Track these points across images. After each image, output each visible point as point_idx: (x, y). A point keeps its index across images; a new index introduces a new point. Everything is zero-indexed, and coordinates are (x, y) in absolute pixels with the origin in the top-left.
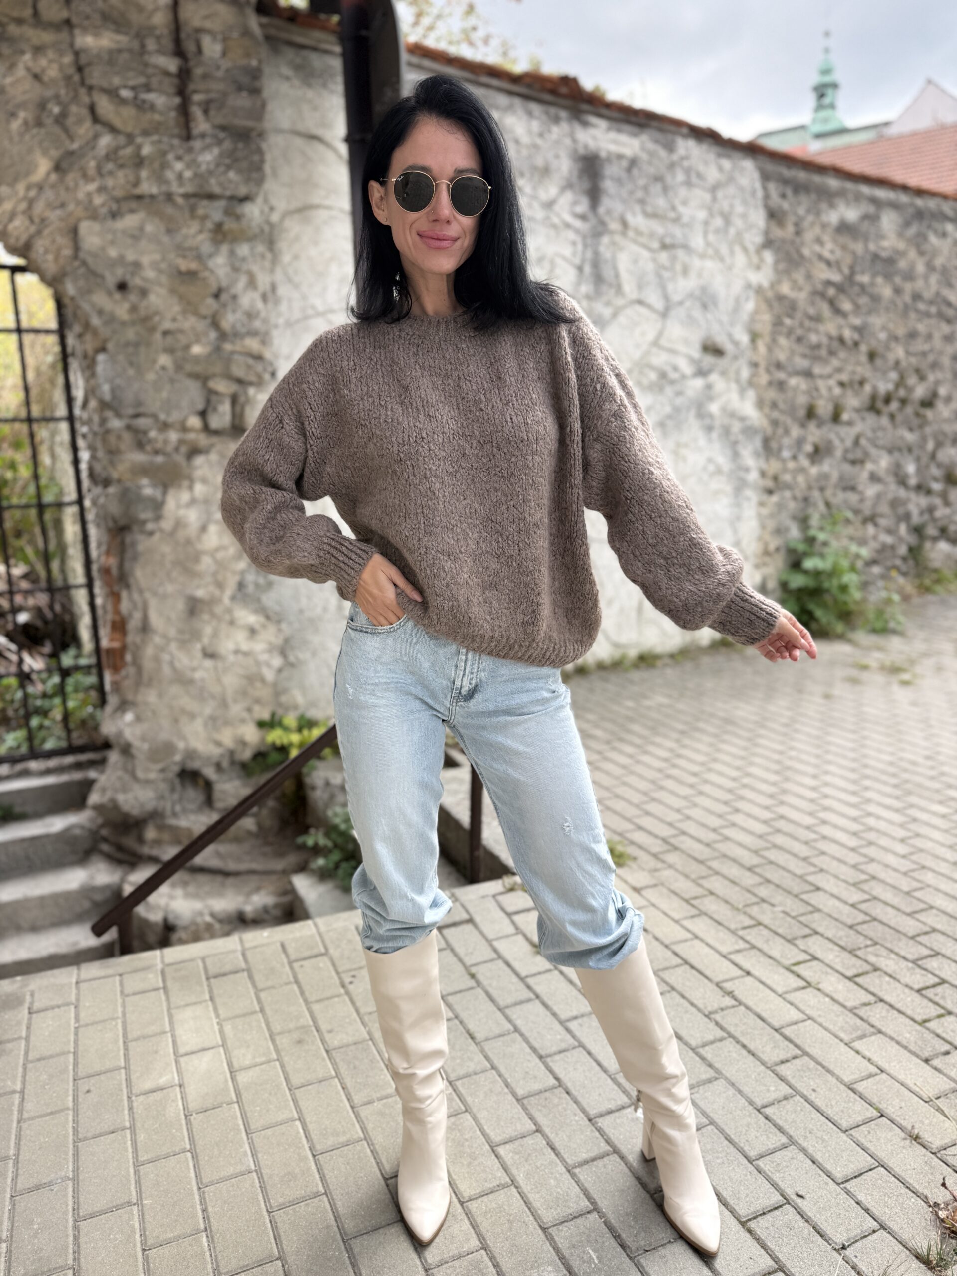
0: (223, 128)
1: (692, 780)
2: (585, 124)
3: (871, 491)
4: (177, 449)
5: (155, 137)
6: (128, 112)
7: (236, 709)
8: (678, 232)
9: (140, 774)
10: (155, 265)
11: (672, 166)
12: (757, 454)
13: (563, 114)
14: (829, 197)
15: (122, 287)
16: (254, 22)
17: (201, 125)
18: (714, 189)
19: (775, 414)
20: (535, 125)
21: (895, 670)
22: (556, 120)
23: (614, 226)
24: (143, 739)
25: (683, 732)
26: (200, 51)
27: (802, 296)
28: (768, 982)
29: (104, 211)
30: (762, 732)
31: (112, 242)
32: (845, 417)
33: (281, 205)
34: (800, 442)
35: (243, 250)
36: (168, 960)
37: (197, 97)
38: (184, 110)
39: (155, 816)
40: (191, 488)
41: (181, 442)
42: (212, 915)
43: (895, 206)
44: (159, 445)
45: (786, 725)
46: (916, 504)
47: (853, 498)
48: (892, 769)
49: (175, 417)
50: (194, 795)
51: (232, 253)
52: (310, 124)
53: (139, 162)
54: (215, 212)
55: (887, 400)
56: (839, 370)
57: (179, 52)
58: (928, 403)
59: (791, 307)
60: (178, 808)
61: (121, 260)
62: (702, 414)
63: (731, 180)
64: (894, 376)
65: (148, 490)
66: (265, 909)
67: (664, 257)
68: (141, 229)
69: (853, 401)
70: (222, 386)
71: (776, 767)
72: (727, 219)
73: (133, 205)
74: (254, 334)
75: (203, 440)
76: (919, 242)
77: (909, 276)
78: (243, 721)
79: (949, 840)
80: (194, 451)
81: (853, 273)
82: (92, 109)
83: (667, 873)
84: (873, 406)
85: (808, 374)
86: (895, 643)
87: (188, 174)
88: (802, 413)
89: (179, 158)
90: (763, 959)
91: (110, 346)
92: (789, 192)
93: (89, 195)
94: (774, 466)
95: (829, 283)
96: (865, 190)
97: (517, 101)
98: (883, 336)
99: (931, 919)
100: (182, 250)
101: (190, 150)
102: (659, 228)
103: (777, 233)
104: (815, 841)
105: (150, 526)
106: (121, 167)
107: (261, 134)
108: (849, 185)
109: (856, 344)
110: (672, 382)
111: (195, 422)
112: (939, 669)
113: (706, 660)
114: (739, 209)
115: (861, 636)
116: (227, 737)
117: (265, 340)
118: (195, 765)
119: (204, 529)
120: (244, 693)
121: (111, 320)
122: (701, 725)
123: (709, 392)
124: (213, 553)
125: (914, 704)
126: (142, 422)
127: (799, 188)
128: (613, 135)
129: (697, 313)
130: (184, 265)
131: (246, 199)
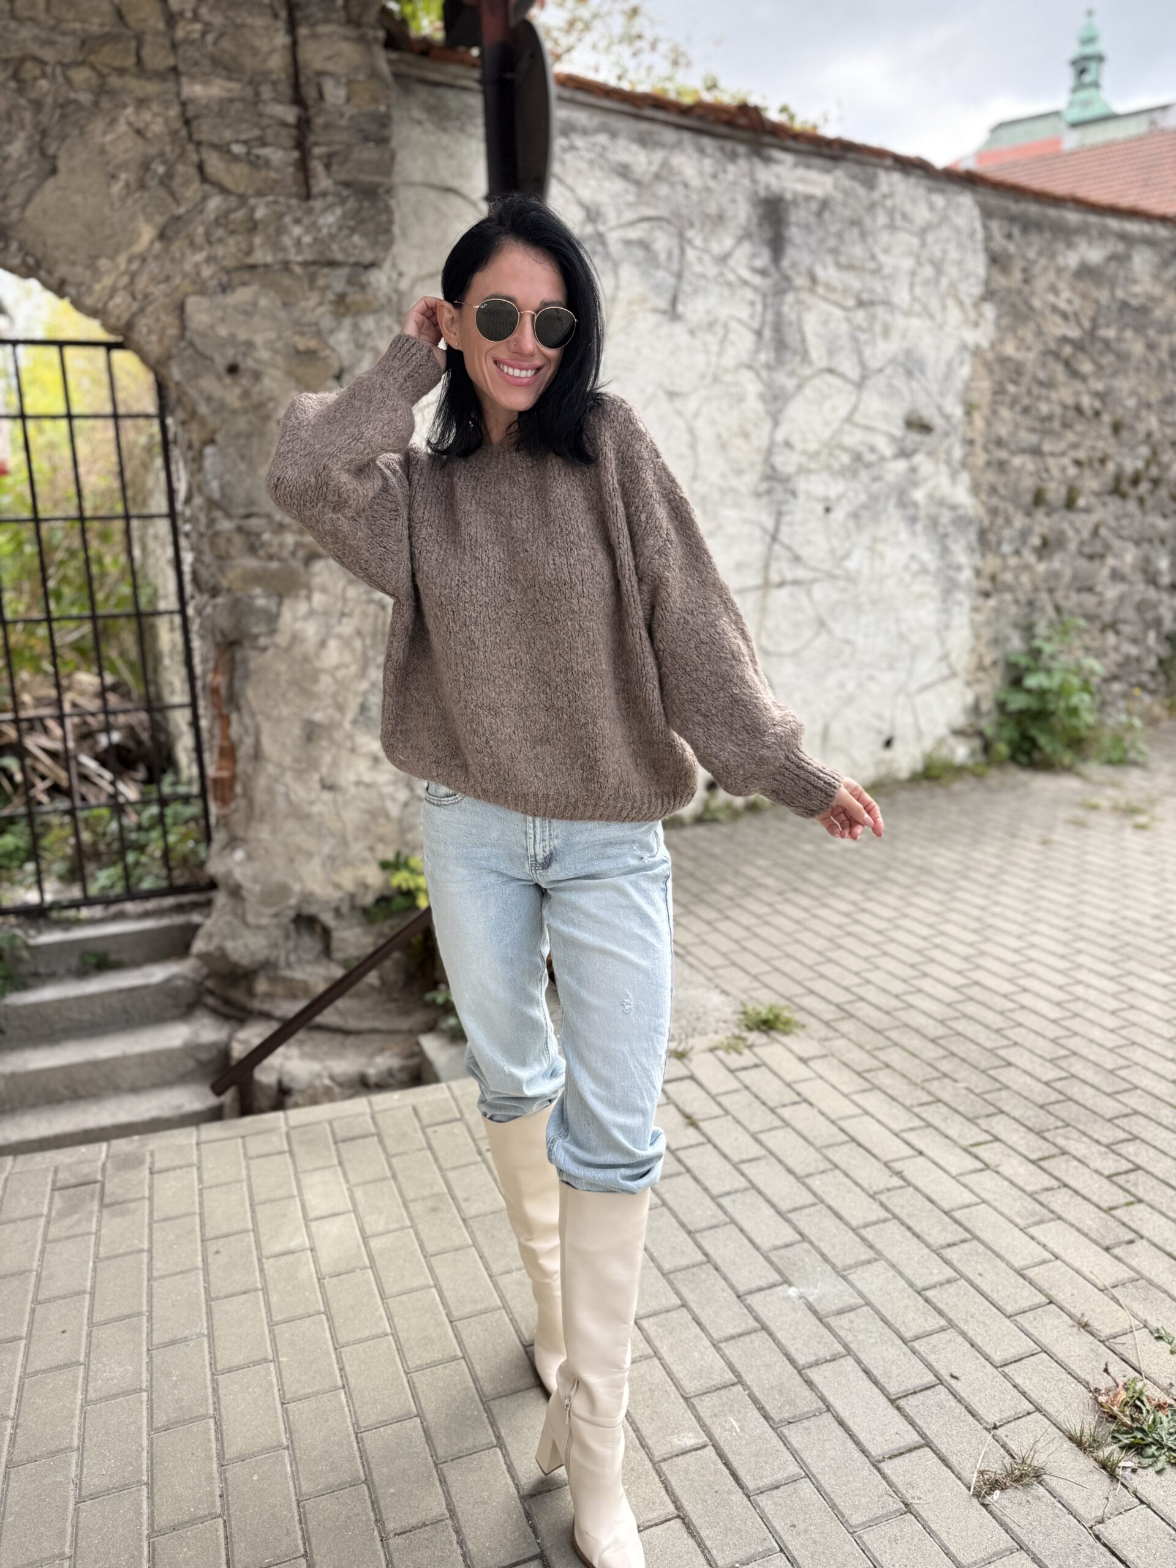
0: (347, 184)
1: (877, 938)
2: (768, 160)
3: (1112, 592)
4: (293, 553)
5: (270, 198)
6: (241, 169)
7: (358, 848)
8: (878, 286)
9: (251, 919)
10: (269, 344)
11: (872, 207)
12: (971, 550)
13: (741, 149)
14: (1066, 234)
15: (233, 369)
16: (382, 60)
17: (322, 181)
19: (994, 501)
20: (708, 164)
21: (1130, 811)
22: (733, 157)
23: (800, 281)
24: (255, 880)
25: (869, 883)
26: (321, 96)
27: (1030, 358)
28: (942, 1163)
29: (213, 283)
30: (963, 883)
31: (223, 320)
32: (1081, 502)
33: (411, 269)
34: (1024, 534)
35: (368, 323)
36: (292, 1123)
37: (317, 151)
38: (303, 166)
39: (267, 966)
40: (309, 598)
41: (298, 545)
42: (332, 1078)
44: (274, 549)
45: (992, 876)
46: (1169, 606)
47: (1089, 600)
48: (1111, 930)
50: (310, 943)
51: (356, 327)
52: (444, 174)
53: (252, 227)
54: (337, 281)
55: (1136, 481)
56: (1075, 446)
57: (298, 100)
59: (1017, 371)
60: (293, 958)
61: (232, 339)
62: (903, 502)
63: (944, 219)
64: (1144, 451)
65: (261, 600)
67: (860, 316)
68: (255, 304)
69: (1091, 483)
71: (975, 925)
72: (938, 267)
73: (246, 276)
77: (1166, 328)
78: (364, 861)
79: (1167, 1012)
80: (311, 557)
81: (1095, 326)
82: (200, 167)
83: (839, 1043)
84: (1117, 490)
85: (1036, 452)
86: (1134, 777)
87: (307, 239)
88: (1028, 498)
89: (297, 221)
90: (939, 1139)
91: (219, 437)
92: (1016, 232)
93: (197, 266)
94: (992, 563)
95: (1065, 340)
96: (1113, 223)
97: (686, 136)
98: (1131, 403)
99: (1133, 1101)
100: (300, 327)
101: (310, 211)
102: (854, 282)
103: (1001, 281)
104: (1012, 1010)
105: (263, 641)
106: (233, 232)
107: (389, 191)
108: (1093, 219)
109: (1097, 414)
110: (868, 465)
113: (904, 796)
114: (954, 254)
115: (1094, 769)
116: (347, 879)
118: (312, 909)
119: (323, 644)
120: (366, 830)
121: (220, 407)
122: (892, 874)
123: (913, 476)
124: (332, 672)
125: (1148, 853)
126: (254, 523)
127: (1028, 226)
128: (801, 172)
129: (900, 382)
130: (302, 343)
131: (372, 265)
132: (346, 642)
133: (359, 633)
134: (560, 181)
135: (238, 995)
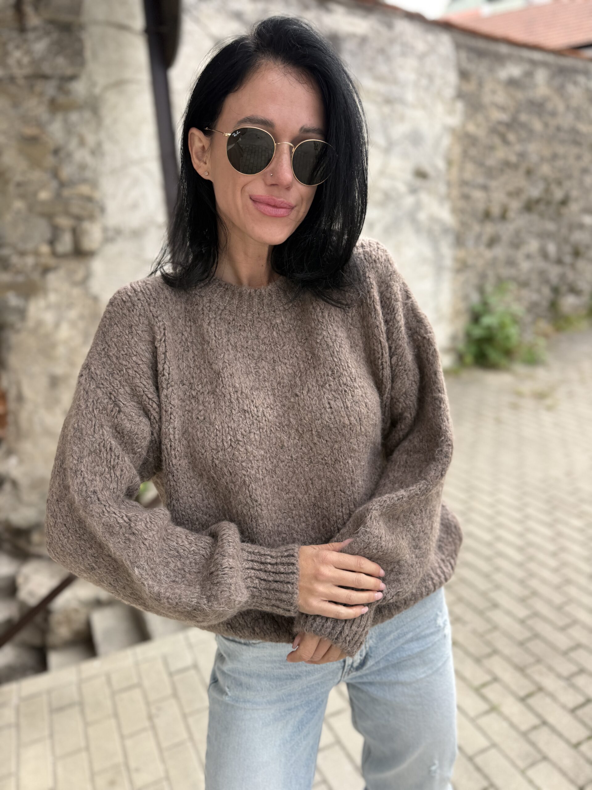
0: (52, 22)
2: (328, 10)
3: (525, 266)
4: (34, 269)
8: (396, 90)
9: (25, 499)
10: (5, 132)
11: (392, 41)
12: (450, 247)
13: (313, 2)
14: (500, 59)
17: (33, 20)
18: (422, 57)
19: (465, 218)
21: (540, 396)
24: (25, 475)
27: (482, 133)
32: (510, 215)
33: (101, 80)
34: (479, 237)
35: (74, 117)
38: (19, 9)
39: (37, 526)
40: (46, 296)
41: (36, 266)
42: (79, 601)
43: (545, 64)
44: (20, 267)
45: (471, 447)
46: (554, 272)
47: (513, 271)
49: (30, 246)
51: (66, 121)
52: (120, 16)
54: (50, 89)
55: (538, 202)
56: (506, 184)
58: (564, 202)
59: (474, 141)
62: (413, 221)
63: (433, 50)
64: (542, 185)
65: (13, 300)
67: (386, 109)
69: (515, 205)
70: (64, 222)
72: (431, 78)
74: (85, 181)
75: (52, 262)
76: (561, 90)
77: (554, 114)
80: (46, 270)
81: (516, 113)
84: (528, 208)
85: (485, 188)
86: (541, 373)
87: (26, 60)
88: (481, 215)
89: (18, 47)
92: (474, 57)
94: (462, 254)
95: (500, 123)
96: (527, 54)
98: (535, 158)
99: (577, 634)
100: (25, 119)
101: (25, 41)
102: (382, 88)
103: (466, 87)
104: (493, 557)
105: (18, 326)
107: (81, 27)
108: (515, 51)
109: (517, 166)
110: (393, 200)
111: (45, 249)
112: (571, 395)
114: (440, 71)
115: (520, 368)
117: (94, 184)
119: (57, 325)
123: (418, 206)
124: (65, 343)
125: (556, 425)
126: (5, 252)
127: (481, 54)
128: (350, 19)
129: (410, 149)
130: (30, 131)
131: (73, 78)
132: (73, 324)
133: (82, 317)
134: (197, 20)
135: (22, 543)
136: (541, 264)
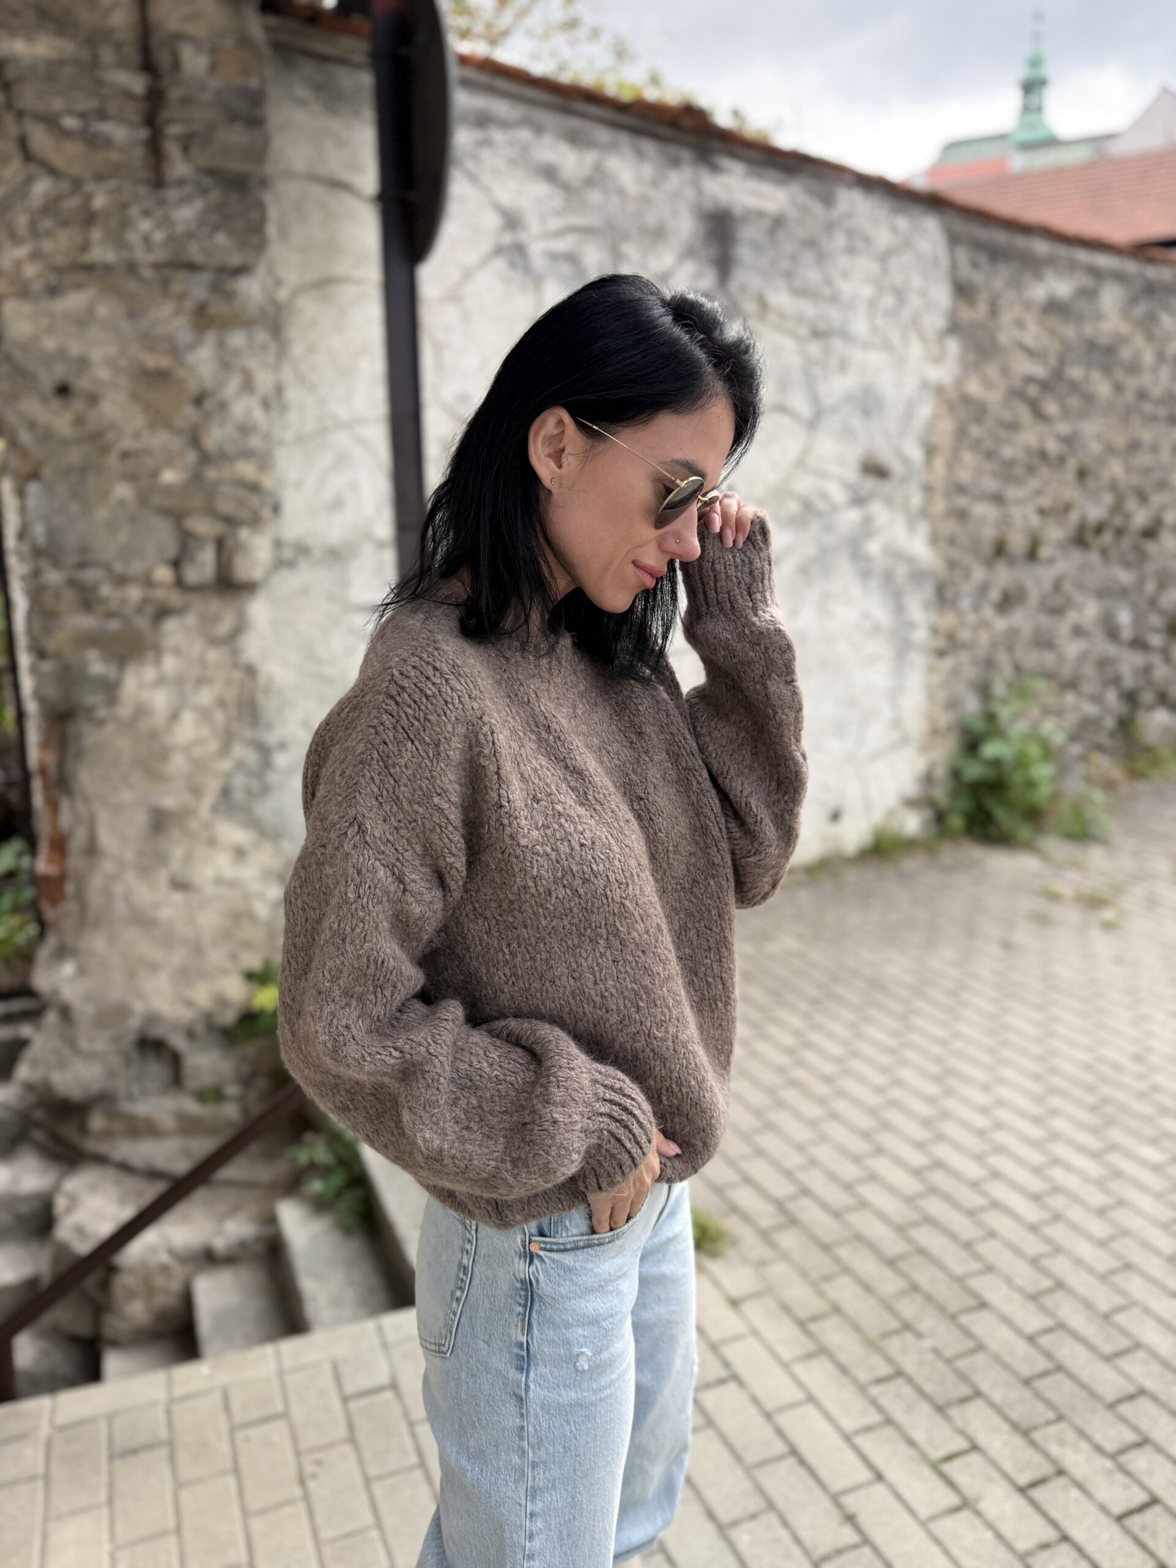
0: (210, 172)
1: (821, 1089)
2: (715, 169)
3: (1072, 649)
4: (139, 610)
5: (112, 184)
6: (74, 148)
7: (216, 957)
8: (834, 315)
9: (84, 1044)
10: (110, 362)
11: (830, 227)
12: (926, 606)
13: (686, 154)
14: (1033, 265)
15: (63, 390)
16: (256, 25)
17: (179, 167)
18: (884, 257)
19: (955, 554)
20: (647, 170)
21: (1093, 902)
22: (675, 163)
23: (751, 306)
24: (88, 998)
25: (815, 1002)
26: (176, 65)
27: (994, 398)
28: (907, 1495)
29: (38, 286)
30: (920, 1004)
31: (50, 330)
32: (1045, 552)
33: (292, 277)
34: (983, 589)
35: (237, 339)
37: (173, 130)
38: (155, 148)
39: (104, 1099)
40: (158, 662)
41: (145, 601)
42: (171, 1252)
43: (1119, 277)
44: (114, 605)
45: (952, 993)
46: (1129, 663)
47: (1048, 658)
48: (1088, 1078)
49: (136, 567)
50: (157, 1070)
51: (221, 345)
52: (335, 164)
53: (89, 218)
54: (198, 288)
55: (1099, 529)
56: (1038, 493)
57: (148, 65)
58: (1150, 532)
59: (978, 410)
60: (135, 1089)
61: (61, 354)
62: (855, 549)
63: (907, 244)
64: (1108, 499)
65: (96, 665)
66: (243, 1245)
67: (815, 348)
68: (90, 311)
69: (1055, 533)
70: (203, 526)
71: (934, 1069)
72: (900, 295)
73: (80, 277)
74: (248, 454)
75: (175, 598)
76: (1148, 324)
77: (1134, 368)
78: (224, 972)
79: (1164, 1213)
80: (163, 613)
81: (1062, 362)
82: (23, 143)
83: (779, 1269)
84: (1081, 539)
85: (998, 499)
86: (1096, 856)
87: (158, 236)
88: (988, 549)
89: (146, 213)
90: (903, 1449)
91: (46, 472)
92: (983, 259)
93: (18, 264)
94: (949, 620)
95: (1029, 380)
96: (1083, 256)
97: (624, 138)
98: (1096, 447)
99: (1138, 1369)
100: (148, 341)
101: (162, 202)
102: (808, 309)
103: (966, 314)
104: (982, 1209)
105: (101, 713)
106: (64, 224)
107: (264, 183)
108: (1062, 251)
109: (1061, 460)
110: (819, 514)
111: (163, 574)
112: (1152, 903)
113: (852, 876)
114: (917, 282)
115: (1054, 845)
116: (202, 995)
117: (264, 461)
118: (157, 1032)
119: (174, 716)
120: (226, 935)
121: (46, 436)
122: (841, 990)
123: (867, 528)
124: (187, 749)
125: (1119, 961)
126: (89, 575)
127: (996, 254)
128: (753, 184)
129: (857, 422)
130: (152, 361)
131: (242, 270)
132: (205, 715)
133: (221, 703)
134: (473, 178)
135: (69, 1131)
136: (1104, 647)
